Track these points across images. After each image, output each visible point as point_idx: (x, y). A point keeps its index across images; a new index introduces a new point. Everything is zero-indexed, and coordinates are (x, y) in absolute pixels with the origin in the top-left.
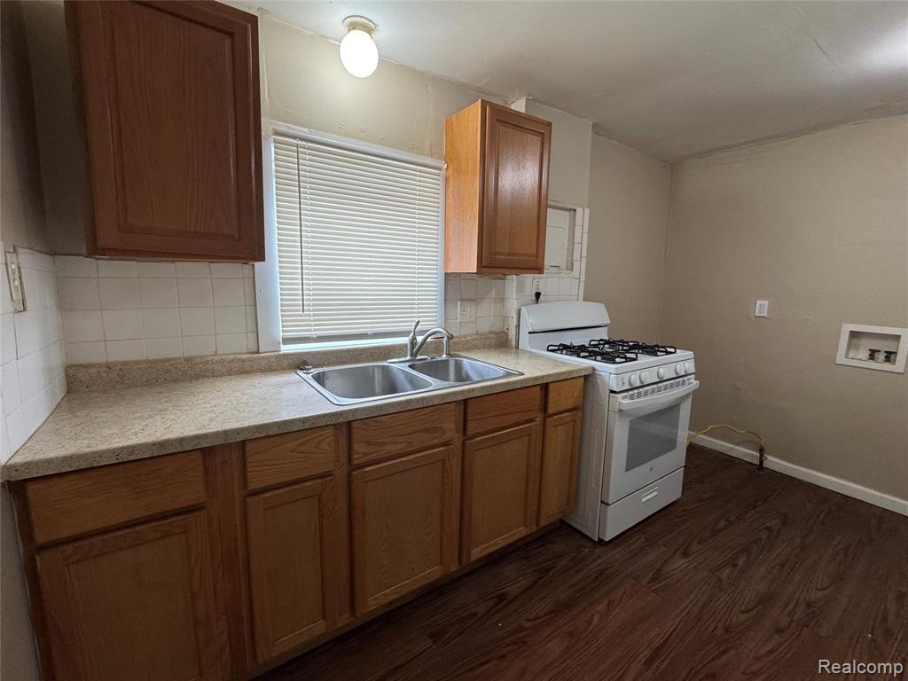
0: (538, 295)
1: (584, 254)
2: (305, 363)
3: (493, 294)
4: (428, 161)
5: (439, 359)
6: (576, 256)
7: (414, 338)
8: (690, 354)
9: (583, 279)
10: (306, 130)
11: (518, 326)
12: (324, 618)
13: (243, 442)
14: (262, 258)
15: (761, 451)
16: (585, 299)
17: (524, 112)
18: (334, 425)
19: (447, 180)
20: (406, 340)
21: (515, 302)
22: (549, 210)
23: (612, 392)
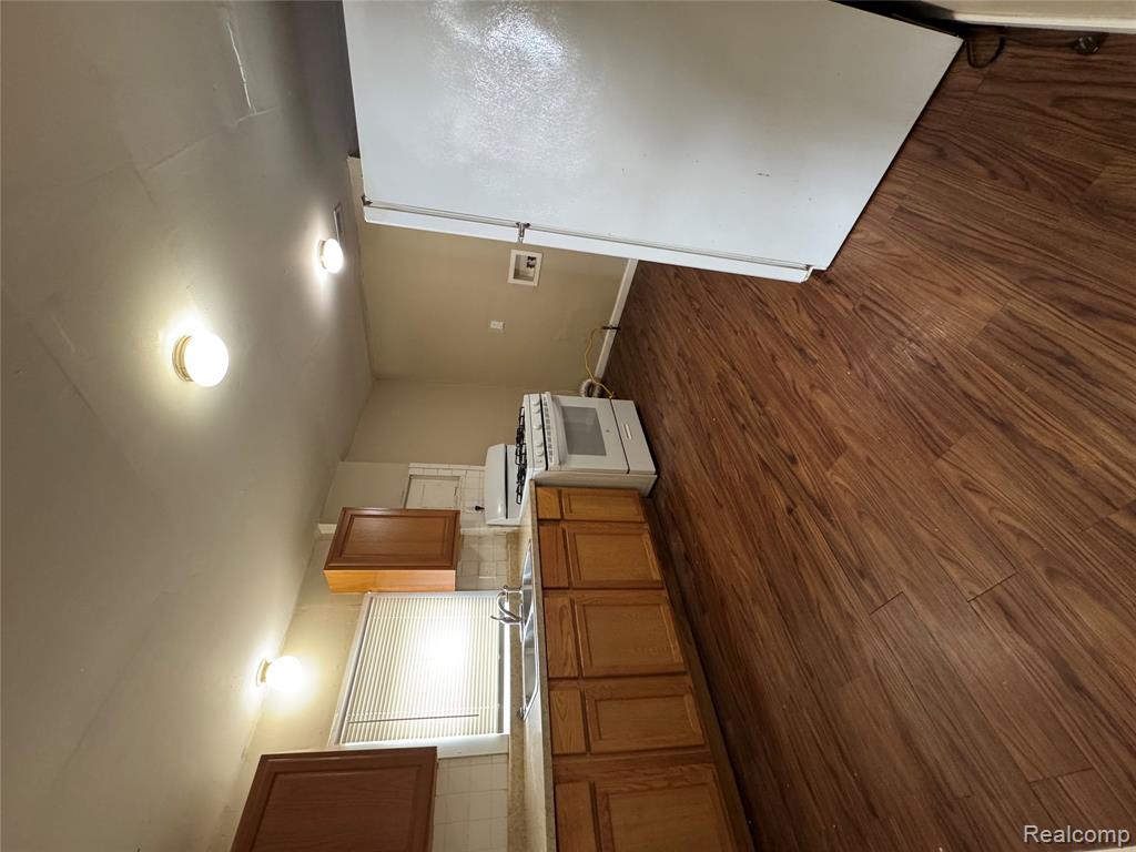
0: (478, 508)
1: (447, 466)
2: (518, 713)
3: (476, 546)
4: (364, 608)
5: (522, 598)
6: (448, 473)
7: (505, 619)
8: (526, 397)
9: (466, 467)
10: (336, 716)
11: (502, 526)
12: (682, 696)
13: (553, 756)
14: (433, 750)
15: (606, 328)
16: (483, 464)
17: (336, 526)
18: (549, 690)
19: (380, 591)
20: (507, 627)
21: (482, 529)
22: (408, 507)
23: (547, 469)
